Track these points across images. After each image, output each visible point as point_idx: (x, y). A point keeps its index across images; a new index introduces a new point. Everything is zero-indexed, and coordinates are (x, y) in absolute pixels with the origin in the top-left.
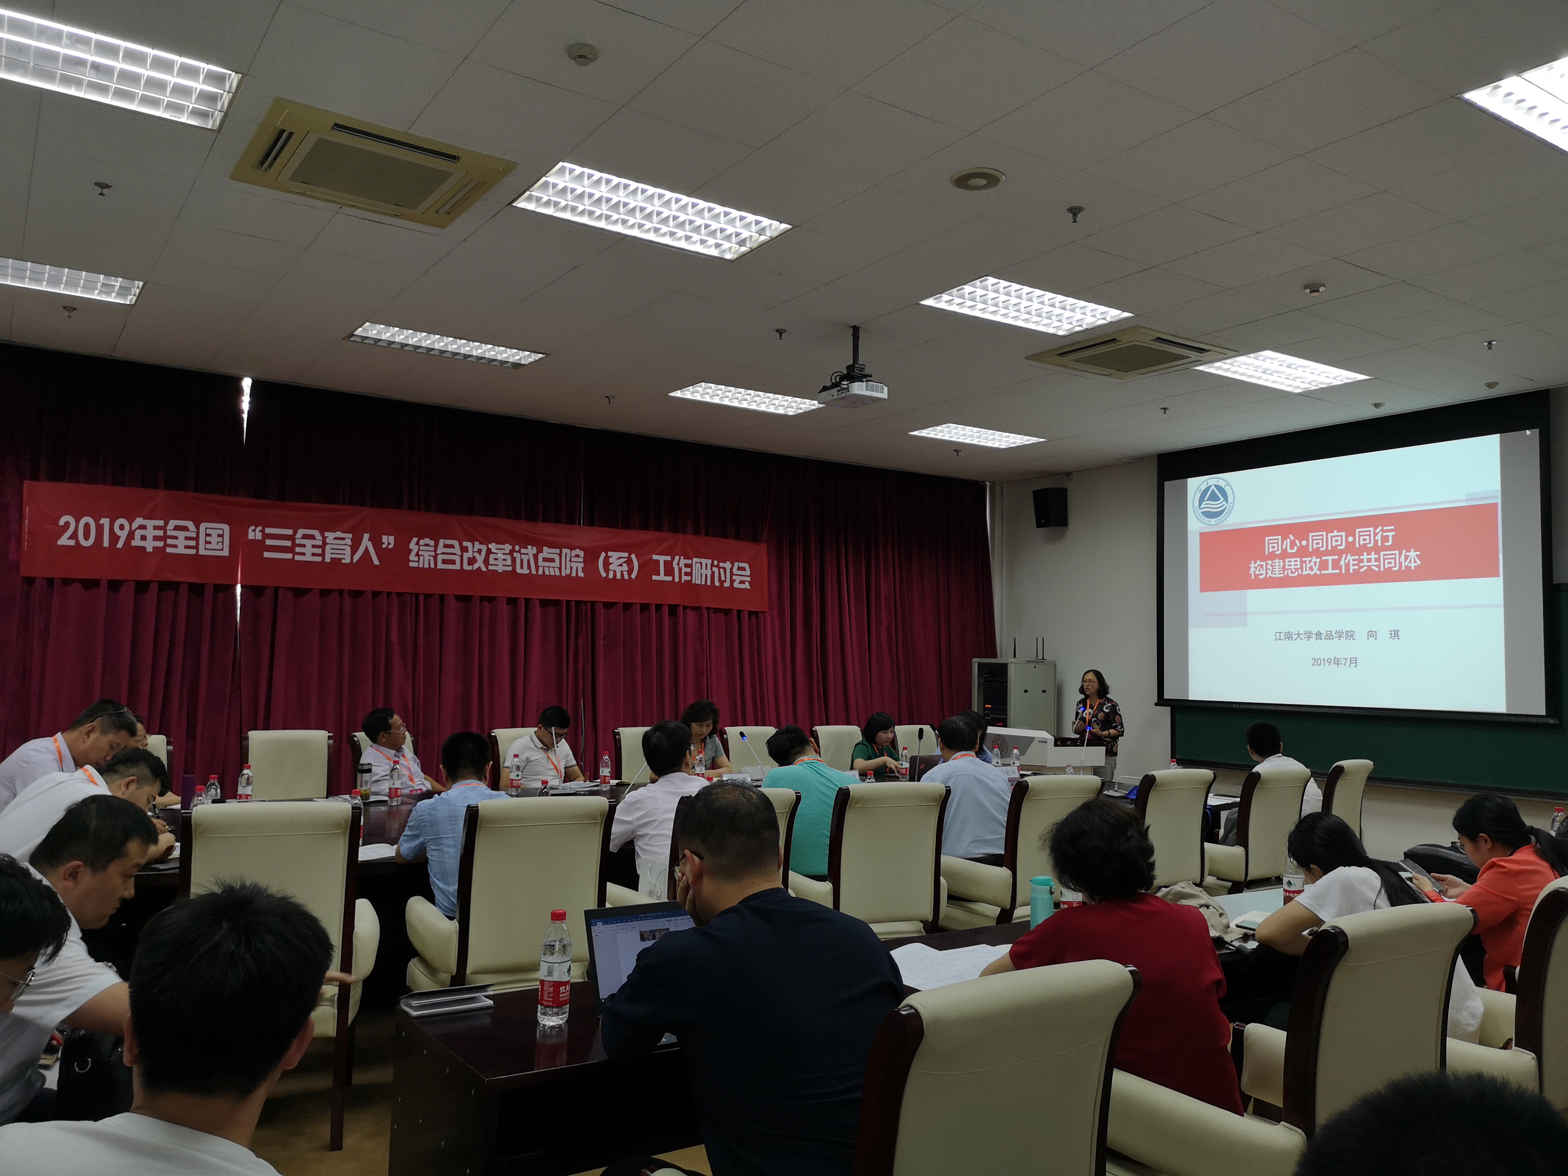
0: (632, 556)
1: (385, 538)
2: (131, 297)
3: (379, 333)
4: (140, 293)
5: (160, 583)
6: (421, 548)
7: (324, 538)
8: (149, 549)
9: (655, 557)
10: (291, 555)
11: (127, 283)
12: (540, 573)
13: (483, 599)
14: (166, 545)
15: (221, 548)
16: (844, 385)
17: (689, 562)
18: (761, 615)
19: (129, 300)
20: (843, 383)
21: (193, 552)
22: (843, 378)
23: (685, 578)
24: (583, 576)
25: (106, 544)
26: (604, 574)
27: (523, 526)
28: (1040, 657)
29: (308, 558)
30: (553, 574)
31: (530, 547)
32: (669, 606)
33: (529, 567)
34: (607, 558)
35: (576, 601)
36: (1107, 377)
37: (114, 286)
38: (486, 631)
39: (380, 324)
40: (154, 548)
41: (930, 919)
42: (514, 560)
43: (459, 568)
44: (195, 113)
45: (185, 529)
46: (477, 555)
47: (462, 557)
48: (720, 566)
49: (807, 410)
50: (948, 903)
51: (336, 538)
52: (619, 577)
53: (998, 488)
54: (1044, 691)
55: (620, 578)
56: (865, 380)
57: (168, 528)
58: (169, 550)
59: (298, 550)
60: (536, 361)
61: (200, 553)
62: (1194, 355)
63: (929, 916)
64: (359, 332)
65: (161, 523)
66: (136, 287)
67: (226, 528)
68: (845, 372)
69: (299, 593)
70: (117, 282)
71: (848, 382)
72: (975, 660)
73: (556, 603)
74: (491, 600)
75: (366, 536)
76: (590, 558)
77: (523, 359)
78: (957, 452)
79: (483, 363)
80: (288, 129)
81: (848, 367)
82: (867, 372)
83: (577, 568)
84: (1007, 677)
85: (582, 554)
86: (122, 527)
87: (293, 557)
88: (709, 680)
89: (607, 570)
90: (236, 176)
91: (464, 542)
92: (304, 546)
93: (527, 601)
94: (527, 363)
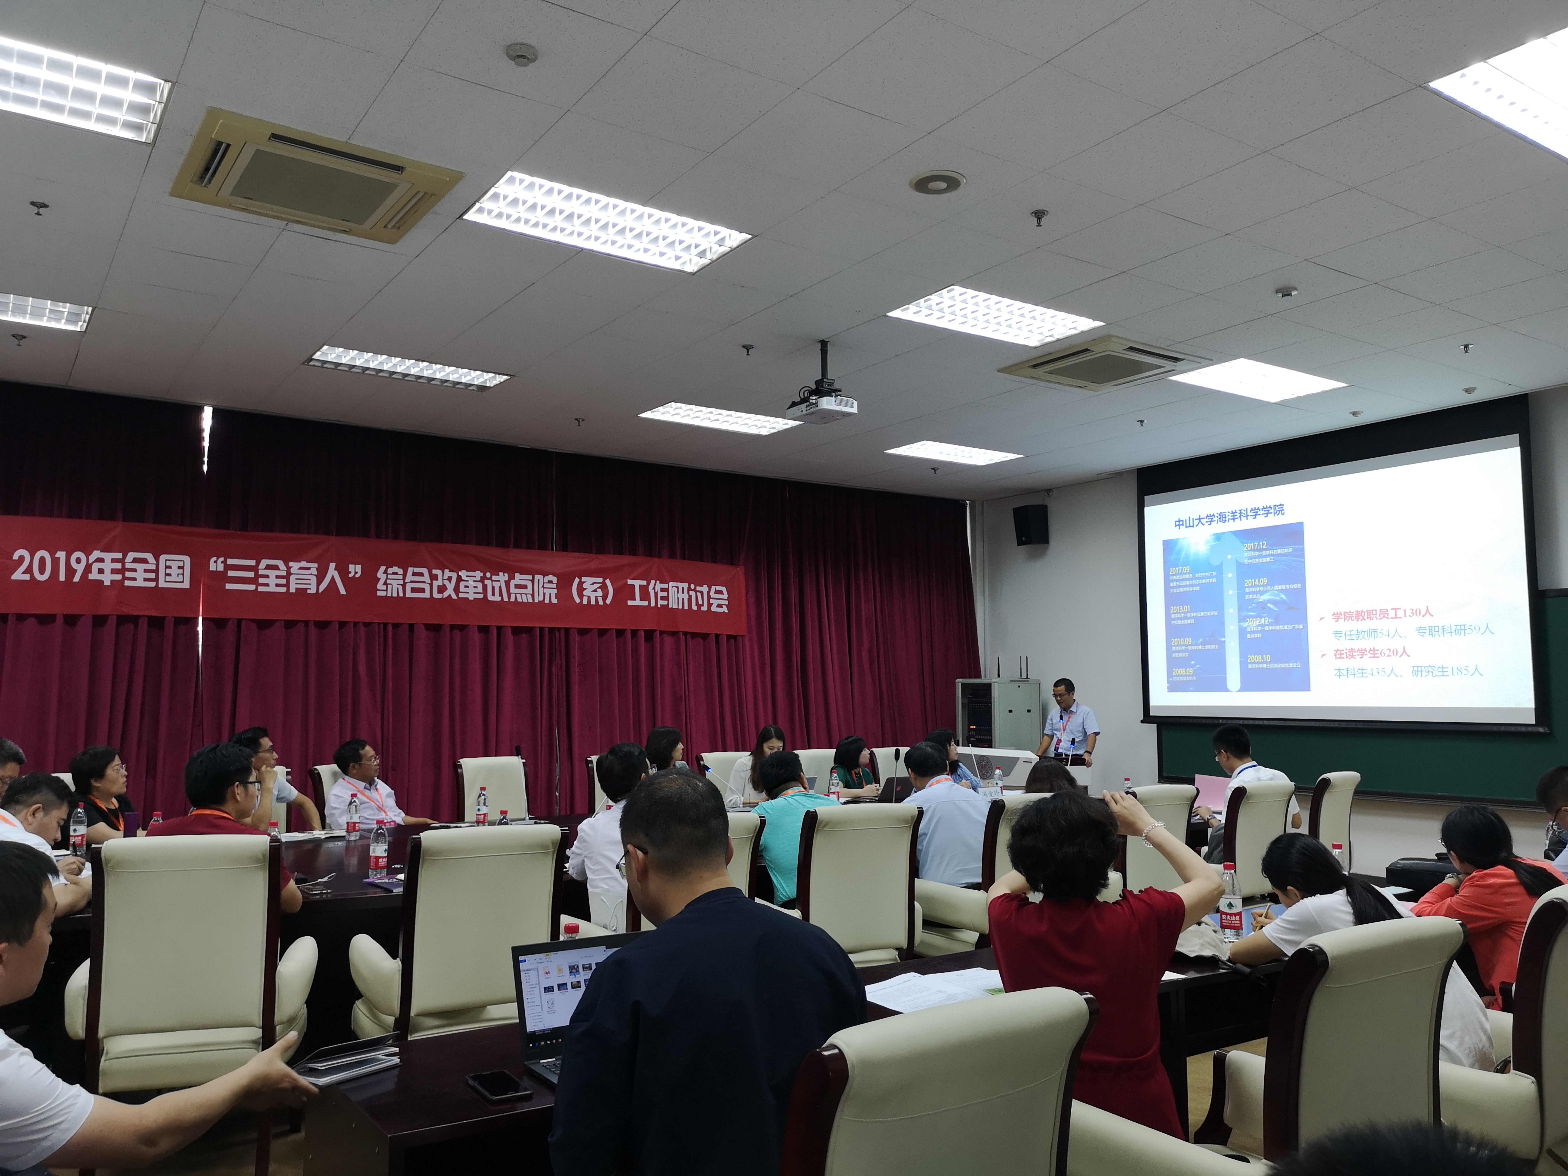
0: (606, 581)
1: (351, 567)
2: (81, 323)
3: (338, 356)
4: (90, 319)
5: (118, 617)
6: (389, 576)
7: (289, 568)
8: (107, 583)
9: (630, 582)
10: (255, 586)
11: (75, 308)
12: (513, 599)
13: (453, 627)
14: (125, 578)
15: (182, 580)
16: (813, 399)
17: (665, 586)
18: (740, 639)
19: (79, 327)
20: (811, 398)
21: (153, 584)
22: (812, 393)
23: (661, 603)
24: (556, 602)
25: (62, 578)
26: (578, 600)
27: (494, 553)
28: (1024, 676)
29: (272, 589)
30: (525, 600)
31: (501, 574)
32: (645, 631)
33: (501, 594)
34: (581, 584)
35: (549, 628)
36: (1081, 390)
37: (63, 312)
38: (457, 660)
39: (339, 347)
40: (112, 581)
41: (905, 946)
42: (485, 587)
43: (429, 597)
44: (127, 125)
45: (145, 561)
46: (446, 583)
47: (431, 585)
48: (697, 589)
49: (780, 430)
50: (923, 929)
51: (301, 568)
52: (593, 602)
53: (978, 507)
54: (1029, 711)
55: (594, 604)
56: (834, 394)
57: (126, 561)
58: (127, 583)
59: (261, 580)
60: (501, 383)
61: (160, 586)
62: (1168, 365)
63: (904, 943)
64: (317, 356)
65: (119, 555)
66: (85, 312)
67: (187, 559)
68: (814, 387)
69: (263, 624)
70: (65, 308)
71: (817, 397)
72: (958, 680)
73: (529, 630)
74: (462, 628)
75: (332, 566)
76: (564, 585)
77: (488, 381)
78: (935, 470)
79: (447, 386)
80: (226, 140)
81: (816, 382)
82: (836, 386)
83: (550, 594)
84: (991, 698)
85: (555, 579)
86: (78, 561)
87: (257, 588)
88: (688, 706)
89: (581, 596)
90: (176, 192)
91: (433, 570)
92: (267, 577)
93: (499, 628)
94: (492, 385)
